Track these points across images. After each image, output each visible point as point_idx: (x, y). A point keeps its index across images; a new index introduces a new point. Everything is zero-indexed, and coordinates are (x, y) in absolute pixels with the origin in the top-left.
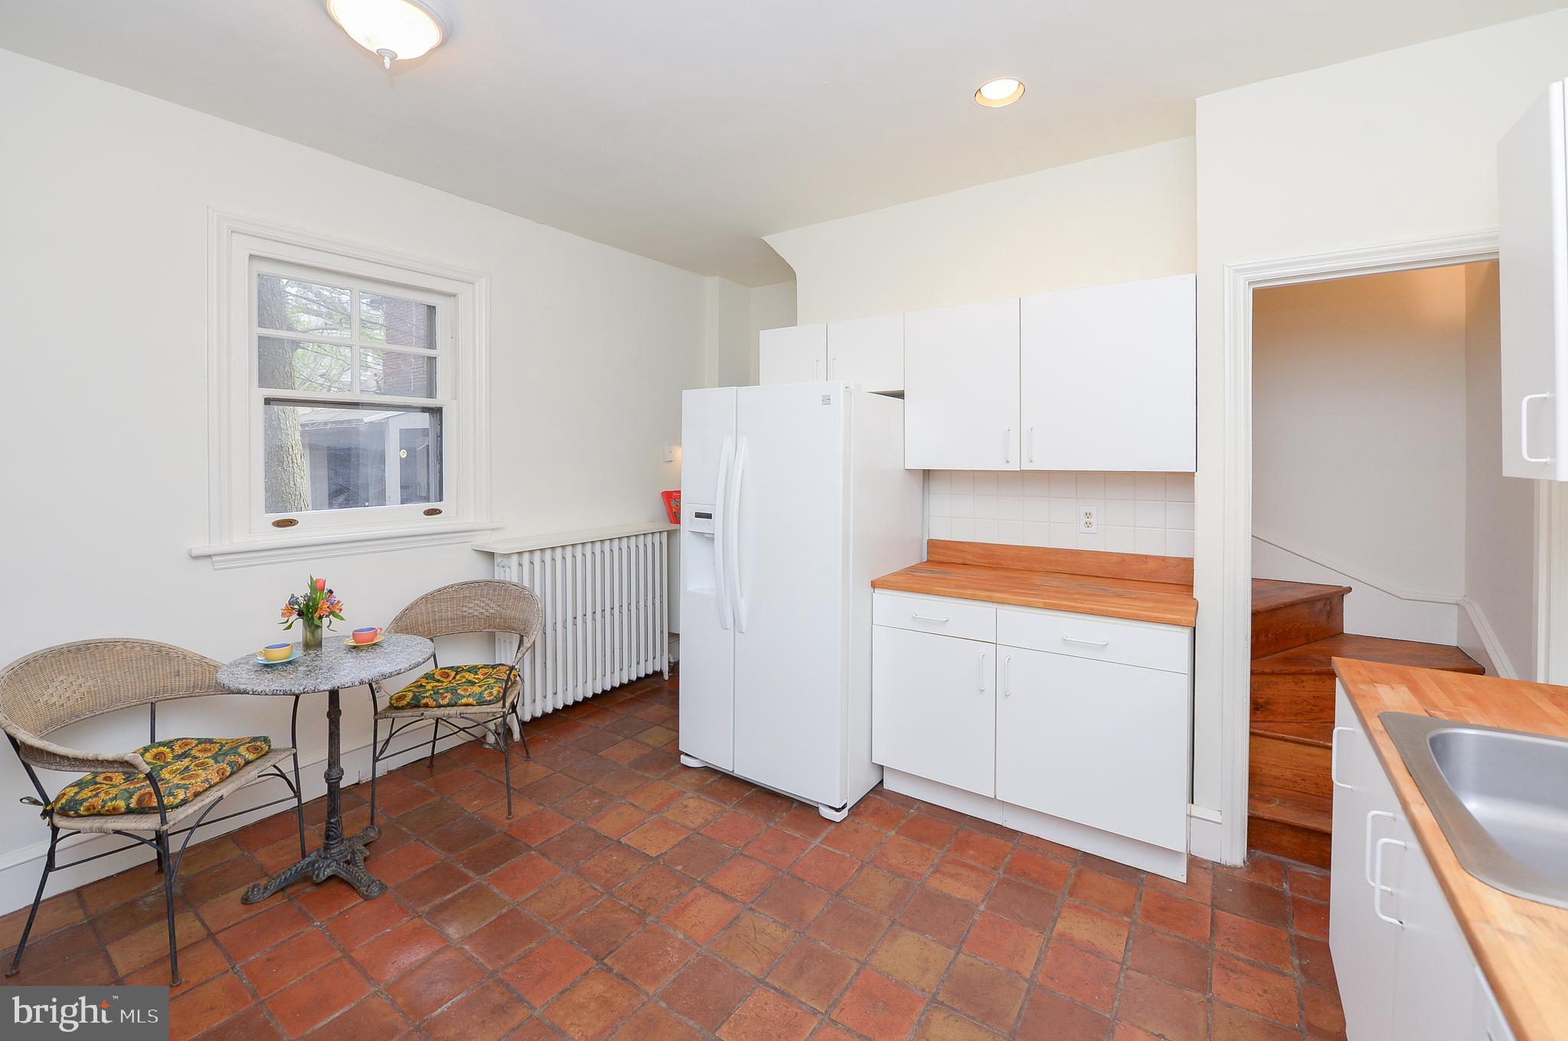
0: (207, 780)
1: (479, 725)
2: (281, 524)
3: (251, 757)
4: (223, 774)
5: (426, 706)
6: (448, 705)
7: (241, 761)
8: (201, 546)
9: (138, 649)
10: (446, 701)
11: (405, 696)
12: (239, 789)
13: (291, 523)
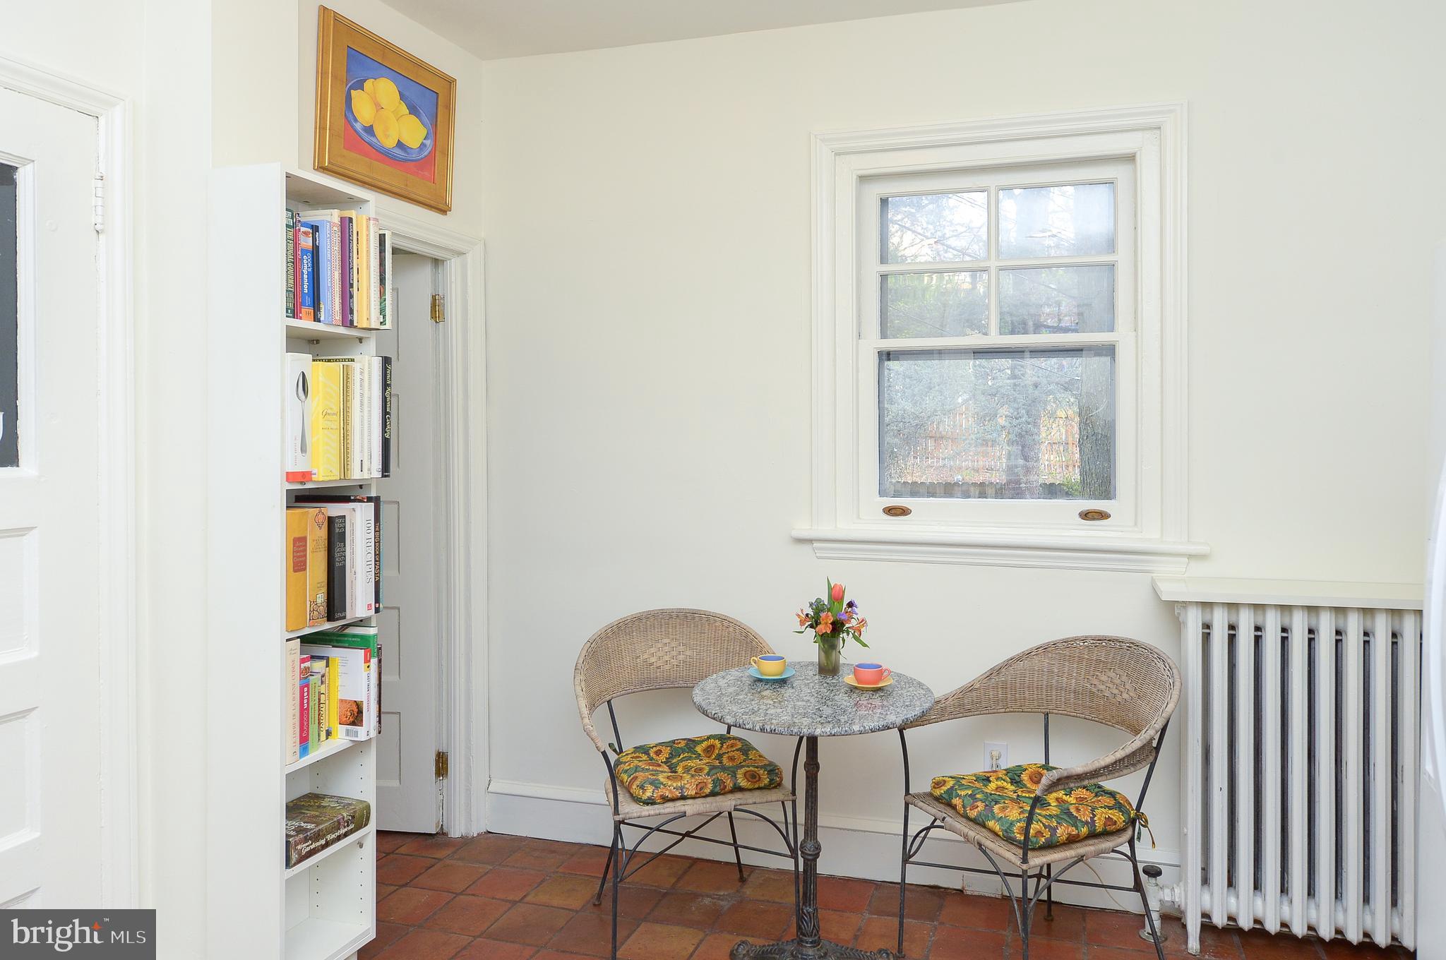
0: (682, 788)
1: (997, 873)
2: (890, 511)
3: (743, 783)
4: (701, 789)
5: (954, 807)
6: (974, 821)
7: (729, 784)
8: (804, 528)
9: (731, 629)
10: (973, 814)
11: (945, 782)
12: (699, 814)
13: (904, 512)
